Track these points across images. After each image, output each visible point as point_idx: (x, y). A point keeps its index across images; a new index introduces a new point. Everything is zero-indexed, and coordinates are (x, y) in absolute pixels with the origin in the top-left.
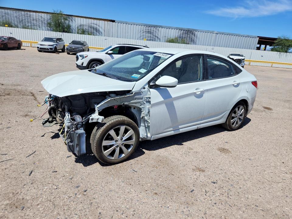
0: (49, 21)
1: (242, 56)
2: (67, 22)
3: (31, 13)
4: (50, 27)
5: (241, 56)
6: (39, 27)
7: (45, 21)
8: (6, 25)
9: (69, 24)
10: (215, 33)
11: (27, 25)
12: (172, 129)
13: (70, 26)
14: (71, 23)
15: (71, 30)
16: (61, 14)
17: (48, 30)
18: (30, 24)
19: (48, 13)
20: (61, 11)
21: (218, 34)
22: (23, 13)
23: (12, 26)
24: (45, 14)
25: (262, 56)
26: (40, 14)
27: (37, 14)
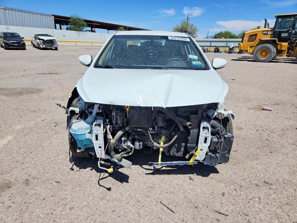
1: (51, 36)
5: (49, 36)
10: (3, 9)
21: (6, 10)
25: (64, 36)
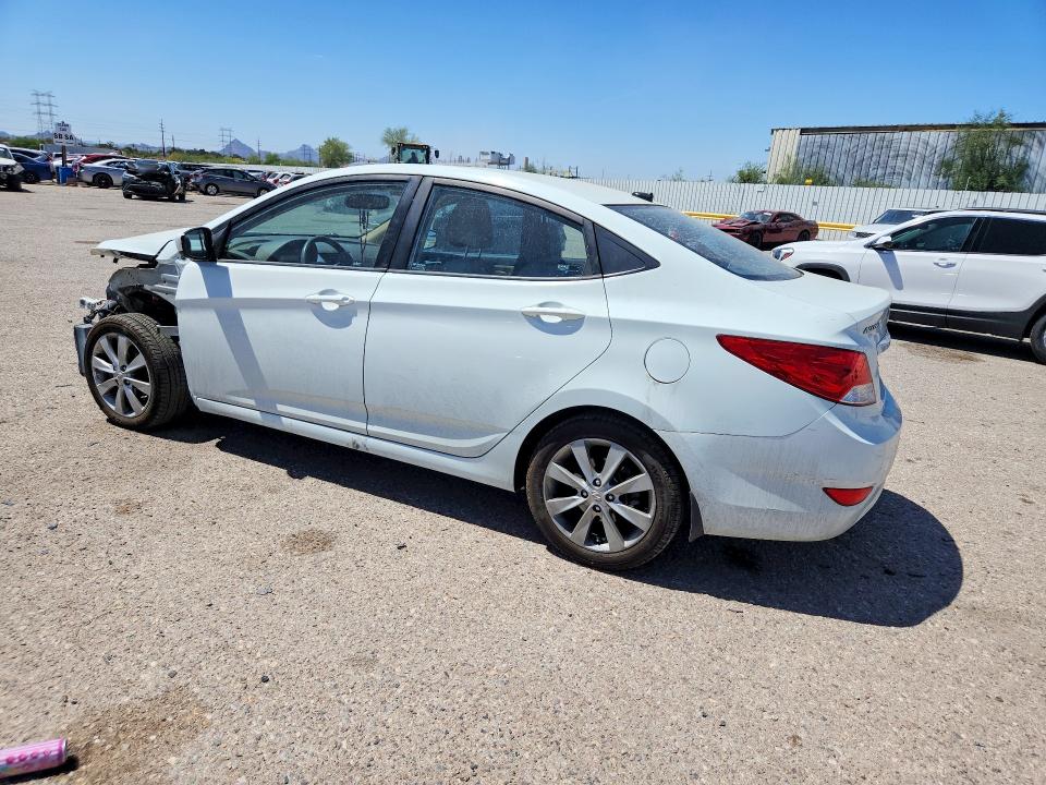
0: (949, 155)
2: (1018, 152)
3: (897, 135)
4: (944, 177)
6: (909, 179)
7: (936, 155)
8: (807, 181)
9: (1023, 158)
11: (872, 173)
12: (252, 402)
13: (1027, 166)
14: (1033, 156)
15: (1027, 180)
16: (1001, 125)
17: (936, 186)
18: (880, 172)
19: (953, 127)
20: (1002, 115)
22: (871, 136)
23: (825, 183)
24: (943, 133)
26: (924, 135)
27: (916, 134)
